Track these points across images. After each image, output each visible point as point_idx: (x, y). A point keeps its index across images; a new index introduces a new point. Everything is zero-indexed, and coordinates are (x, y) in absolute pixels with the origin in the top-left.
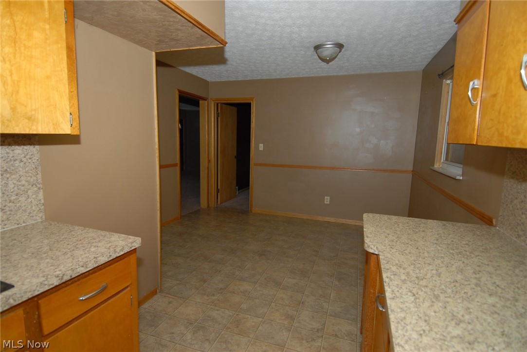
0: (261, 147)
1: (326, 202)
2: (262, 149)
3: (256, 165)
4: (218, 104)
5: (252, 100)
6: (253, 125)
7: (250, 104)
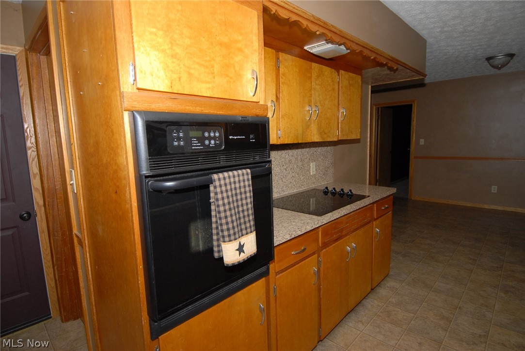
0: (422, 142)
1: (492, 191)
2: (423, 144)
3: (416, 157)
4: (378, 108)
5: (414, 102)
6: (414, 123)
7: (411, 105)
